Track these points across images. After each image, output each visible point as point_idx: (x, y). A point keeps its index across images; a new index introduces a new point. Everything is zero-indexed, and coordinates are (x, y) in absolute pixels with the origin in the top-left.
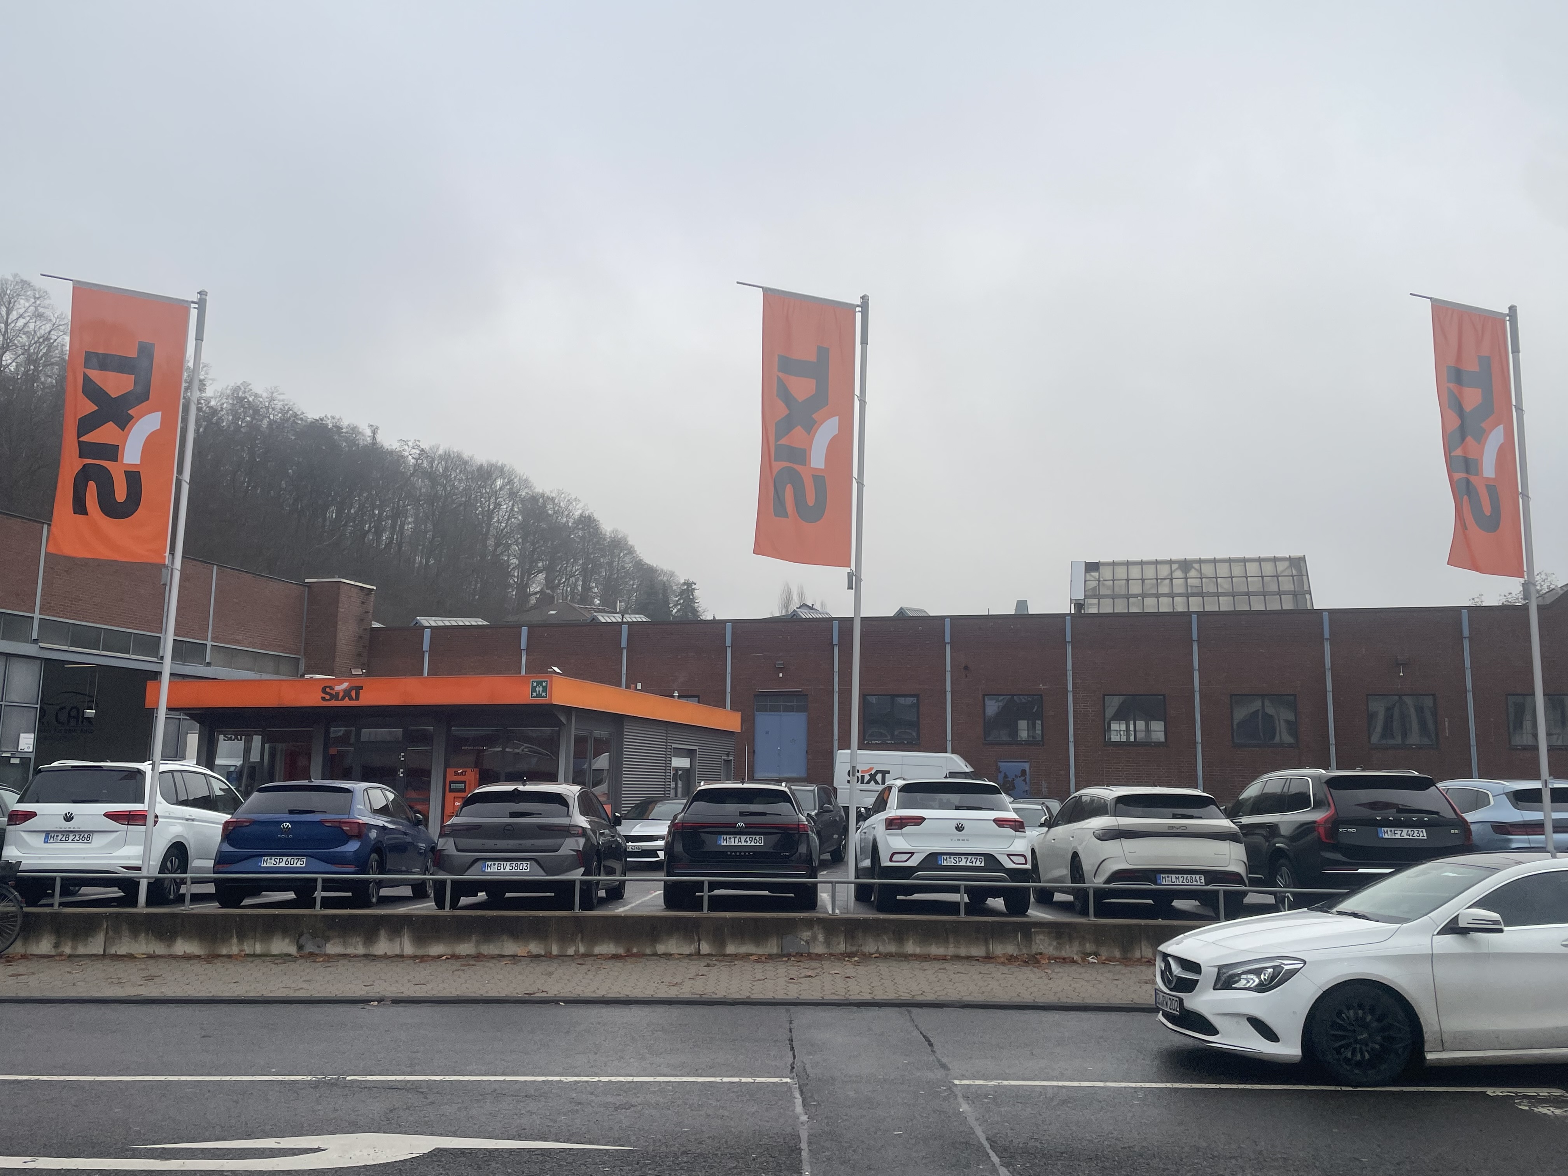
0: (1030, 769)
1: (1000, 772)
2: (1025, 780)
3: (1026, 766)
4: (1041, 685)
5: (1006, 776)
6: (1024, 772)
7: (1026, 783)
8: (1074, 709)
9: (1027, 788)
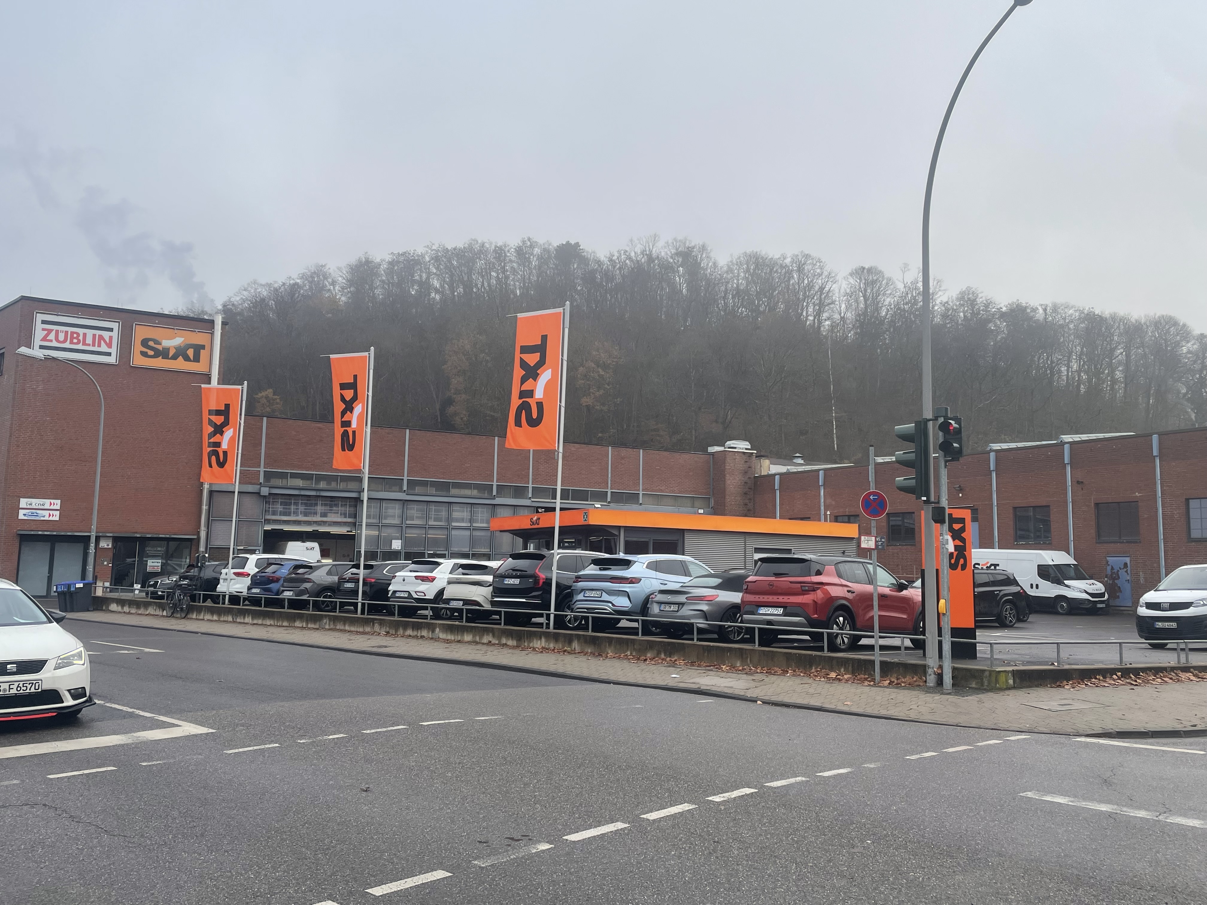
0: (1130, 563)
1: (1109, 565)
2: (1126, 572)
3: (1128, 560)
4: (1137, 494)
5: (1112, 568)
6: (1126, 565)
7: (1128, 574)
8: (1162, 512)
9: (1128, 578)
